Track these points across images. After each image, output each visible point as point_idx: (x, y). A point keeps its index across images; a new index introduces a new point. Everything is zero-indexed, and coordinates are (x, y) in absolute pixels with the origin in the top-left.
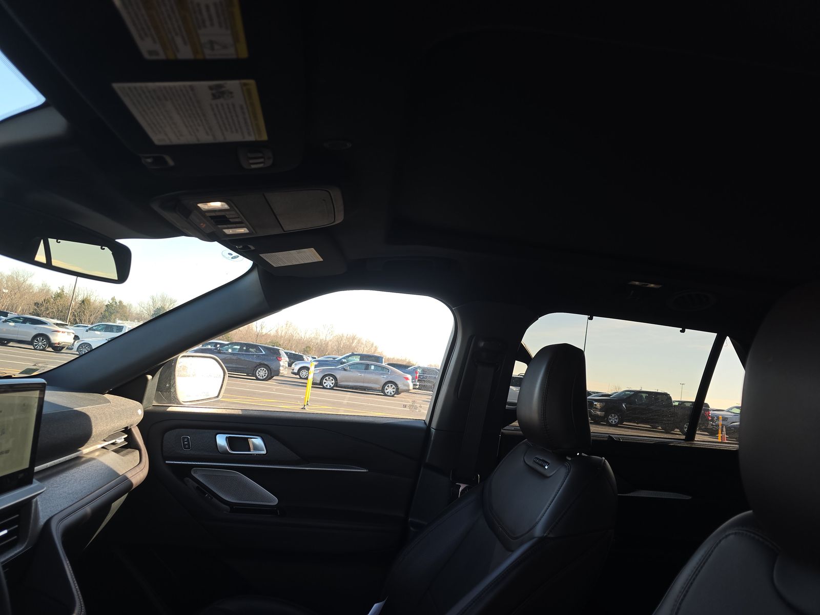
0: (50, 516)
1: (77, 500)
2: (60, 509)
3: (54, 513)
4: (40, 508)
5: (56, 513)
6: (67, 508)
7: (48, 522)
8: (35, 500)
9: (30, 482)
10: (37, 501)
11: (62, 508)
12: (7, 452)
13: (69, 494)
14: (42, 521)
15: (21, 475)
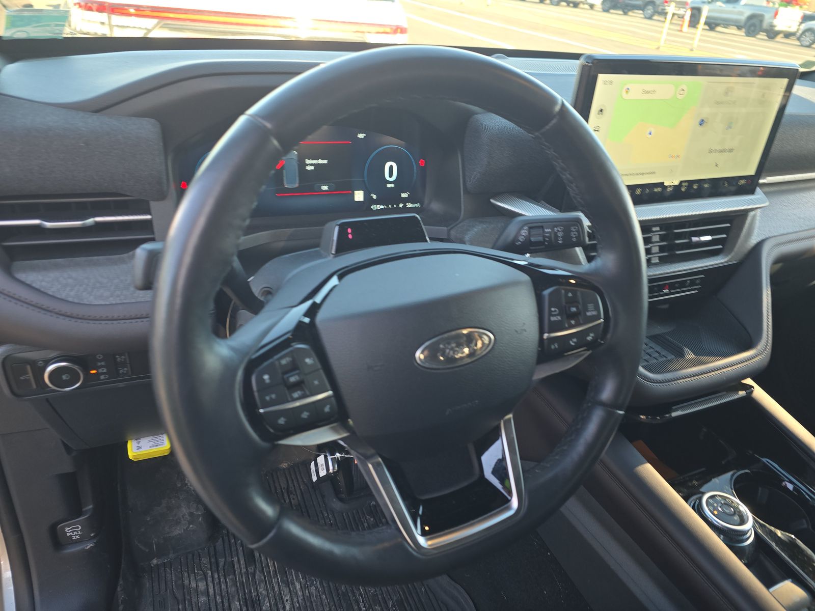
0: (767, 236)
1: (807, 228)
2: (782, 232)
3: (773, 235)
4: (757, 223)
5: (776, 234)
6: (792, 233)
7: (759, 245)
8: (752, 214)
9: (752, 192)
10: (754, 216)
11: (785, 232)
12: (731, 150)
13: (799, 218)
14: (754, 241)
15: (742, 182)
